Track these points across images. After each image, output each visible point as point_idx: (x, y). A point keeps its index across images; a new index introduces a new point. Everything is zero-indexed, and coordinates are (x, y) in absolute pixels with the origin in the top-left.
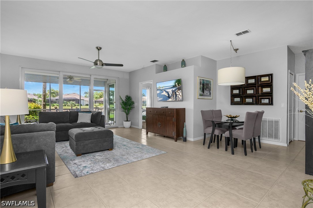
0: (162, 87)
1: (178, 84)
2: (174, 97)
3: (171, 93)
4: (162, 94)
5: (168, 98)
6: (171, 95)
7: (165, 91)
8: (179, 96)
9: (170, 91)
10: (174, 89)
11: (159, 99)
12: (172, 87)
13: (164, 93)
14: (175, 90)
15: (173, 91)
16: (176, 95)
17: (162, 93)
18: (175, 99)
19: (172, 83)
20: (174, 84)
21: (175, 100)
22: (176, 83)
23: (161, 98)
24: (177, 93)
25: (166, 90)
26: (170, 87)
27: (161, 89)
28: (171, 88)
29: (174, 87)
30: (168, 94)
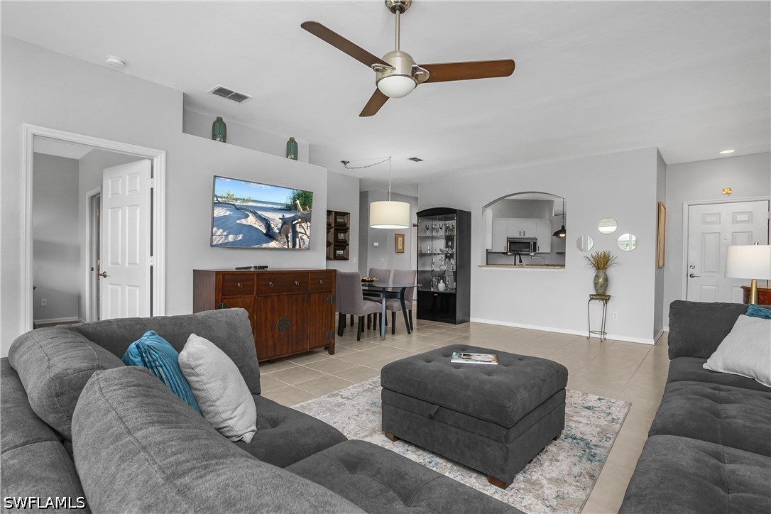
0: (243, 200)
1: (303, 205)
2: (287, 237)
3: (280, 226)
4: (243, 221)
5: (265, 238)
6: (280, 230)
7: (255, 213)
8: (305, 237)
9: (276, 219)
10: (288, 215)
11: (227, 236)
12: (283, 207)
13: (251, 220)
14: (294, 219)
15: (285, 222)
16: (295, 234)
17: (240, 219)
18: (290, 244)
19: (284, 197)
20: (289, 202)
21: (290, 247)
22: (298, 201)
23: (237, 234)
24: (298, 229)
25: (259, 213)
26: (275, 206)
27: (238, 203)
28: (281, 209)
29: (289, 208)
30: (268, 227)
